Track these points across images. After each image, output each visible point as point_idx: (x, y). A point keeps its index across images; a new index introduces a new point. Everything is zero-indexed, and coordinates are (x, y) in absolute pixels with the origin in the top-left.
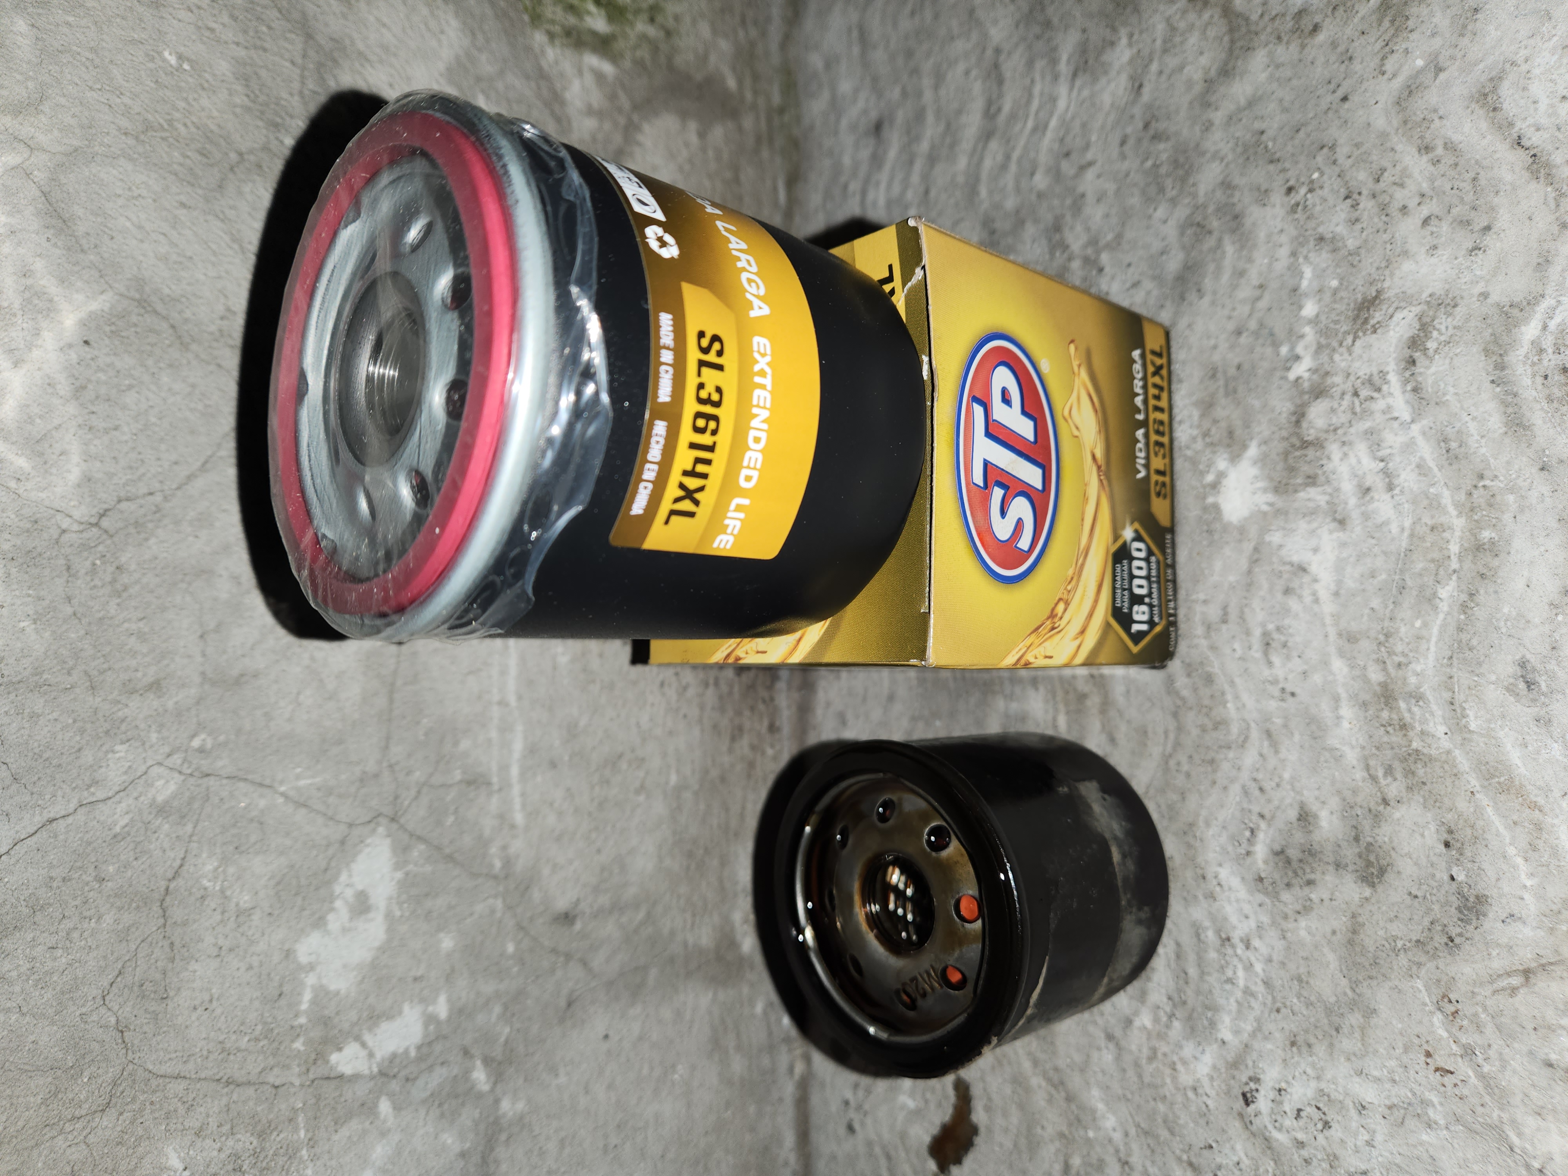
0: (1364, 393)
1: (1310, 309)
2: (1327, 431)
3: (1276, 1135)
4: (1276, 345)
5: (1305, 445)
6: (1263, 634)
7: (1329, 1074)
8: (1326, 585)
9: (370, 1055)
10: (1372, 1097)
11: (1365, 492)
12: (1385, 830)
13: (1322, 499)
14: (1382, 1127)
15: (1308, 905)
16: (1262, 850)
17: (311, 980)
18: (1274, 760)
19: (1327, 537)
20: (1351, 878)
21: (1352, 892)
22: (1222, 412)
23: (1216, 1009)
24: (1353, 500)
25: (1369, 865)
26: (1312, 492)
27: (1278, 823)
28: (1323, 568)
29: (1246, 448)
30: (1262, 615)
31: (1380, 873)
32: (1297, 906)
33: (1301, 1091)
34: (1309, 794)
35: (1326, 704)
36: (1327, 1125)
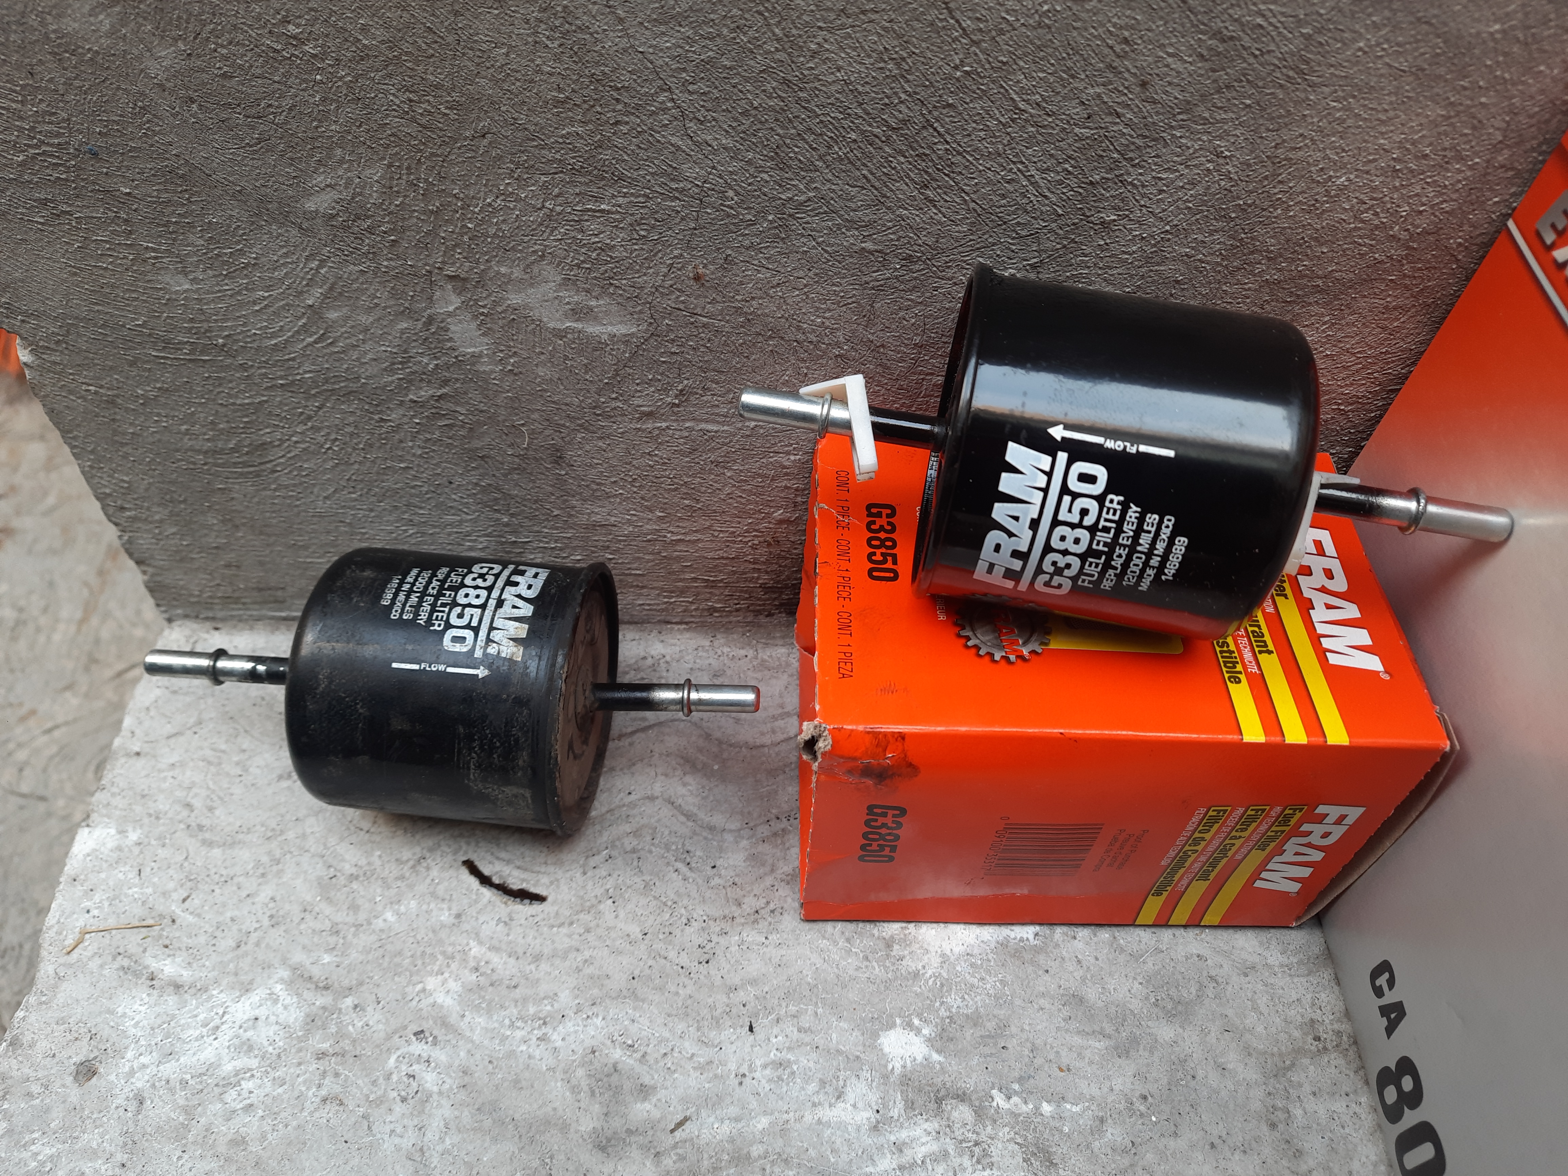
0: (977, 1150)
1: (1047, 1108)
2: (948, 1119)
3: (394, 1057)
4: (1021, 1080)
5: (939, 1101)
6: (789, 1061)
7: (444, 1102)
8: (827, 1114)
9: (450, 314)
10: (429, 1135)
11: (899, 1148)
12: (635, 1154)
13: (895, 1113)
14: (406, 1143)
15: (575, 1090)
16: (617, 1054)
17: (517, 273)
18: (689, 1066)
19: (865, 1116)
20: (598, 1125)
21: (587, 1124)
22: (969, 1033)
23: (489, 1012)
24: (893, 1138)
25: (609, 1140)
26: (900, 1105)
27: (639, 1068)
28: (840, 1112)
29: (939, 1052)
30: (804, 1061)
31: (603, 1149)
32: (574, 1082)
33: (430, 1079)
34: (662, 1094)
35: (733, 1111)
36: (404, 1100)
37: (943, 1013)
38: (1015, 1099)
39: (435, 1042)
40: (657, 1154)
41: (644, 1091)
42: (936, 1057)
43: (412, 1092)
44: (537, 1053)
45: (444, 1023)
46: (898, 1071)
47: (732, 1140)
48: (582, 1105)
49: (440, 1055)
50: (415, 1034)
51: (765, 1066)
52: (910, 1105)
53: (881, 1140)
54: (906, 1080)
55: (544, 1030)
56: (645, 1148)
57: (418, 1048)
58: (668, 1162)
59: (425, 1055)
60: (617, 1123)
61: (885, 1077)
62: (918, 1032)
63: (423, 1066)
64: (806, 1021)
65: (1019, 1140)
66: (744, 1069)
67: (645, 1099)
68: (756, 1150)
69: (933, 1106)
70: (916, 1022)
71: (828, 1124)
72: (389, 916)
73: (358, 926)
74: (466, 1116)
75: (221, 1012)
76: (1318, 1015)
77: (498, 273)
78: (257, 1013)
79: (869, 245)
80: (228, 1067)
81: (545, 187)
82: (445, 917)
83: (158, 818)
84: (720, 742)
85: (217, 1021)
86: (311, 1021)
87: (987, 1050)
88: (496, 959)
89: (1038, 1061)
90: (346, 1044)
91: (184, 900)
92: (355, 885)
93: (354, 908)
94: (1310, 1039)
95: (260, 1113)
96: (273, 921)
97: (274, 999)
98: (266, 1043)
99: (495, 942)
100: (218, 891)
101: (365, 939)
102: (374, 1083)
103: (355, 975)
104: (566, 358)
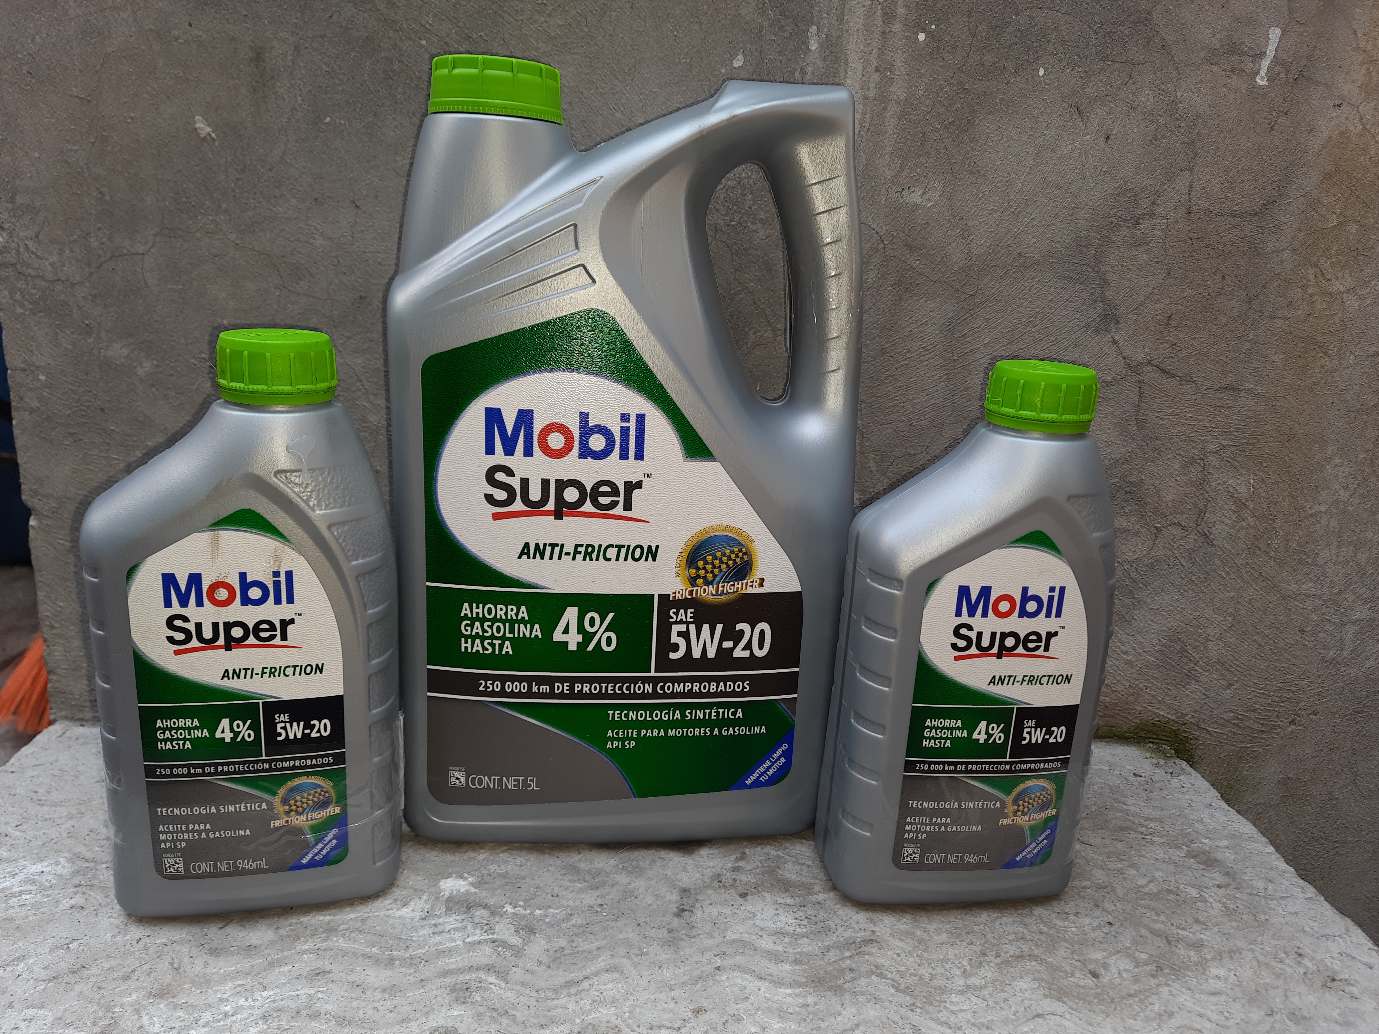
0: (486, 927)
1: (538, 912)
2: (472, 915)
4: (525, 901)
5: (469, 908)
8: (394, 913)
11: (436, 926)
13: (438, 913)
19: (417, 915)
22: (498, 881)
24: (433, 922)
26: (443, 909)
28: (403, 913)
29: (476, 888)
38: (519, 908)
46: (447, 895)
52: (449, 909)
53: (426, 923)
54: (450, 899)
61: (437, 899)
62: (465, 879)
65: (515, 924)
69: (464, 909)
71: (394, 917)
75: (21, 868)
78: (44, 869)
80: (17, 889)
83: (14, 795)
85: (18, 871)
86: (77, 872)
87: (507, 888)
89: (539, 893)
90: (95, 882)
91: (17, 826)
95: (29, 908)
96: (69, 835)
97: (58, 864)
98: (44, 881)
100: (39, 823)
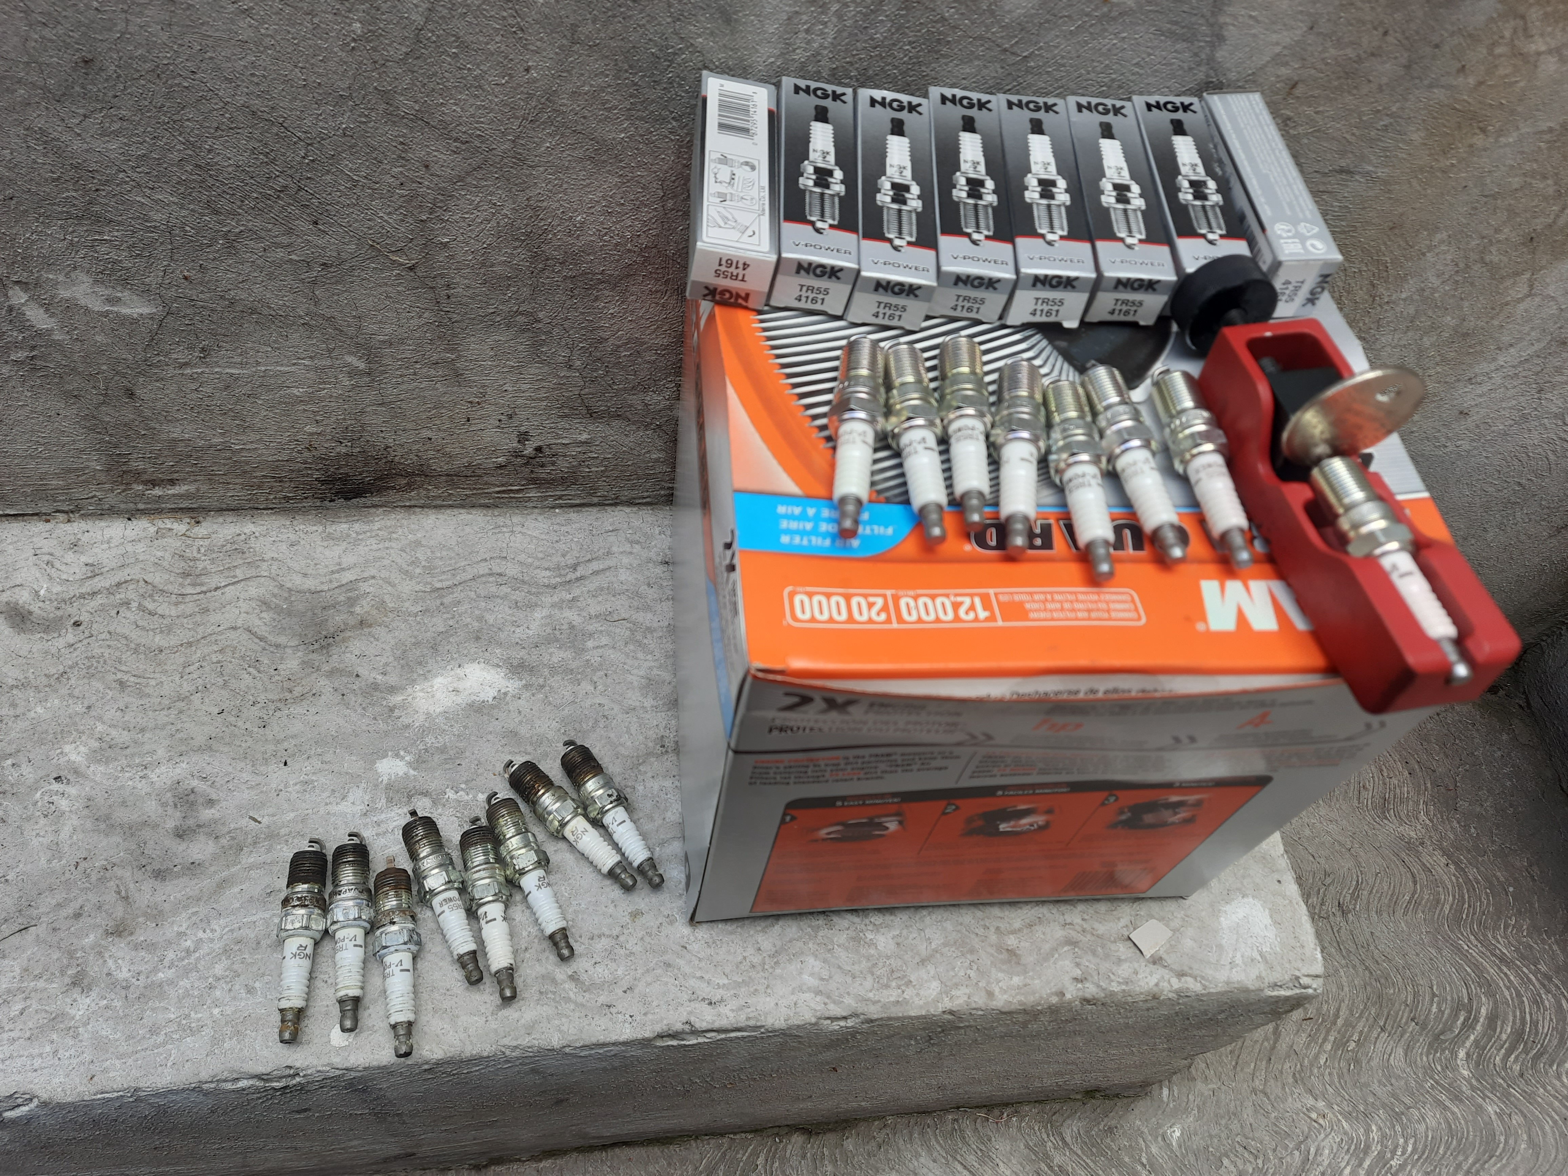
3: (39, 793)
6: (313, 781)
7: (73, 816)
8: (334, 808)
9: (23, 305)
10: (62, 835)
11: (378, 824)
12: (202, 838)
13: (379, 806)
14: (46, 841)
15: (164, 805)
16: (195, 783)
17: (61, 278)
18: (243, 787)
19: (359, 808)
20: (178, 823)
21: (170, 824)
22: (436, 758)
23: (107, 763)
24: (375, 819)
25: (184, 831)
26: (384, 801)
27: (209, 790)
28: (344, 807)
29: (414, 769)
30: (323, 780)
31: (180, 836)
32: (163, 800)
33: (63, 804)
34: (224, 804)
35: (270, 811)
36: (46, 816)
37: (421, 747)
38: (461, 793)
39: (68, 783)
40: (217, 837)
41: (211, 803)
42: (412, 772)
43: (51, 811)
44: (139, 786)
45: (76, 772)
46: (385, 782)
47: (269, 827)
48: (169, 813)
49: (72, 790)
50: (55, 779)
51: (296, 784)
52: (390, 800)
53: (368, 820)
54: (389, 787)
55: (145, 772)
56: (209, 835)
57: (56, 786)
58: (224, 841)
59: (61, 791)
60: (191, 822)
61: (376, 786)
62: (402, 758)
63: (59, 797)
64: (328, 757)
65: (458, 815)
66: (281, 787)
67: (211, 807)
68: (283, 831)
69: (405, 799)
70: (402, 753)
71: (334, 814)
72: (39, 710)
73: (17, 716)
74: (89, 825)
76: (667, 733)
77: (48, 278)
79: (293, 257)
81: (61, 227)
82: (79, 708)
84: (290, 590)
87: (447, 766)
88: (114, 733)
89: (480, 771)
90: (6, 787)
92: (15, 692)
93: (14, 705)
94: (658, 747)
99: (115, 722)
101: (21, 725)
102: (25, 808)
103: (14, 746)
104: (113, 330)
